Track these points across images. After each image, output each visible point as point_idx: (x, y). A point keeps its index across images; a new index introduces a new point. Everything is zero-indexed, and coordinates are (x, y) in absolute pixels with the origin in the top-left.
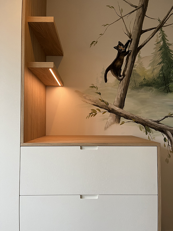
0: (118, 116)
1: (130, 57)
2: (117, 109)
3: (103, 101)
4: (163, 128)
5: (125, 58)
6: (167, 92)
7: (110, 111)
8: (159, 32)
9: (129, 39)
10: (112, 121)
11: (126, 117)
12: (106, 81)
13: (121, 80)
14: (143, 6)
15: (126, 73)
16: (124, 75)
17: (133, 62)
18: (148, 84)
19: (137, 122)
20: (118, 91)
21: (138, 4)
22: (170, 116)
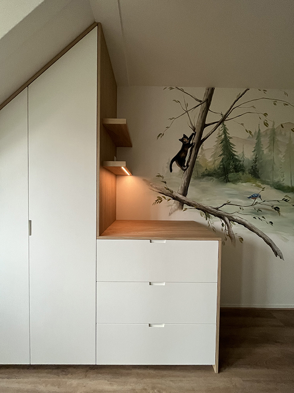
0: (182, 203)
1: (194, 149)
2: (181, 196)
3: (168, 189)
4: (222, 215)
5: (189, 149)
6: (227, 182)
7: (174, 199)
8: (221, 126)
9: (193, 132)
10: (176, 208)
11: (189, 204)
12: (171, 171)
14: (207, 100)
15: (189, 164)
16: (188, 166)
17: (196, 153)
18: (209, 174)
19: (199, 209)
20: (182, 180)
21: (202, 98)
22: (228, 203)
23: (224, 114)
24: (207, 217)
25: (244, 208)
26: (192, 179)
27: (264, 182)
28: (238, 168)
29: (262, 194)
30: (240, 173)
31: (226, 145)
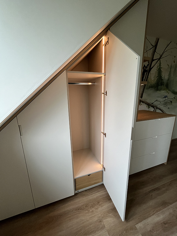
1: (147, 73)
4: (154, 106)
6: (157, 90)
8: (159, 61)
9: (148, 64)
11: (143, 102)
14: (155, 45)
17: (148, 76)
19: (146, 104)
22: (157, 101)
23: (161, 55)
24: (149, 107)
25: (161, 102)
26: (145, 89)
27: (169, 90)
28: (162, 84)
29: (168, 96)
30: (162, 86)
31: (160, 71)
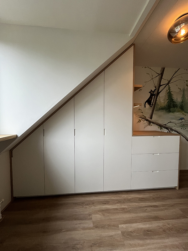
0: (150, 122)
1: (155, 97)
2: (149, 119)
3: (144, 116)
4: (167, 127)
6: (170, 112)
7: (146, 120)
8: (167, 86)
10: (147, 124)
11: (153, 123)
12: (145, 107)
13: (151, 107)
14: (161, 73)
15: (153, 104)
16: (152, 104)
17: (156, 99)
18: (162, 109)
19: (157, 125)
20: (150, 112)
21: (159, 73)
22: (170, 122)
23: (169, 80)
24: (161, 129)
25: (177, 124)
26: (154, 111)
27: (186, 112)
28: (175, 106)
30: (176, 108)
31: (170, 95)
